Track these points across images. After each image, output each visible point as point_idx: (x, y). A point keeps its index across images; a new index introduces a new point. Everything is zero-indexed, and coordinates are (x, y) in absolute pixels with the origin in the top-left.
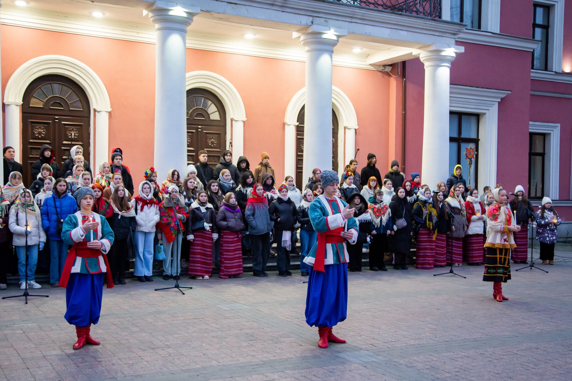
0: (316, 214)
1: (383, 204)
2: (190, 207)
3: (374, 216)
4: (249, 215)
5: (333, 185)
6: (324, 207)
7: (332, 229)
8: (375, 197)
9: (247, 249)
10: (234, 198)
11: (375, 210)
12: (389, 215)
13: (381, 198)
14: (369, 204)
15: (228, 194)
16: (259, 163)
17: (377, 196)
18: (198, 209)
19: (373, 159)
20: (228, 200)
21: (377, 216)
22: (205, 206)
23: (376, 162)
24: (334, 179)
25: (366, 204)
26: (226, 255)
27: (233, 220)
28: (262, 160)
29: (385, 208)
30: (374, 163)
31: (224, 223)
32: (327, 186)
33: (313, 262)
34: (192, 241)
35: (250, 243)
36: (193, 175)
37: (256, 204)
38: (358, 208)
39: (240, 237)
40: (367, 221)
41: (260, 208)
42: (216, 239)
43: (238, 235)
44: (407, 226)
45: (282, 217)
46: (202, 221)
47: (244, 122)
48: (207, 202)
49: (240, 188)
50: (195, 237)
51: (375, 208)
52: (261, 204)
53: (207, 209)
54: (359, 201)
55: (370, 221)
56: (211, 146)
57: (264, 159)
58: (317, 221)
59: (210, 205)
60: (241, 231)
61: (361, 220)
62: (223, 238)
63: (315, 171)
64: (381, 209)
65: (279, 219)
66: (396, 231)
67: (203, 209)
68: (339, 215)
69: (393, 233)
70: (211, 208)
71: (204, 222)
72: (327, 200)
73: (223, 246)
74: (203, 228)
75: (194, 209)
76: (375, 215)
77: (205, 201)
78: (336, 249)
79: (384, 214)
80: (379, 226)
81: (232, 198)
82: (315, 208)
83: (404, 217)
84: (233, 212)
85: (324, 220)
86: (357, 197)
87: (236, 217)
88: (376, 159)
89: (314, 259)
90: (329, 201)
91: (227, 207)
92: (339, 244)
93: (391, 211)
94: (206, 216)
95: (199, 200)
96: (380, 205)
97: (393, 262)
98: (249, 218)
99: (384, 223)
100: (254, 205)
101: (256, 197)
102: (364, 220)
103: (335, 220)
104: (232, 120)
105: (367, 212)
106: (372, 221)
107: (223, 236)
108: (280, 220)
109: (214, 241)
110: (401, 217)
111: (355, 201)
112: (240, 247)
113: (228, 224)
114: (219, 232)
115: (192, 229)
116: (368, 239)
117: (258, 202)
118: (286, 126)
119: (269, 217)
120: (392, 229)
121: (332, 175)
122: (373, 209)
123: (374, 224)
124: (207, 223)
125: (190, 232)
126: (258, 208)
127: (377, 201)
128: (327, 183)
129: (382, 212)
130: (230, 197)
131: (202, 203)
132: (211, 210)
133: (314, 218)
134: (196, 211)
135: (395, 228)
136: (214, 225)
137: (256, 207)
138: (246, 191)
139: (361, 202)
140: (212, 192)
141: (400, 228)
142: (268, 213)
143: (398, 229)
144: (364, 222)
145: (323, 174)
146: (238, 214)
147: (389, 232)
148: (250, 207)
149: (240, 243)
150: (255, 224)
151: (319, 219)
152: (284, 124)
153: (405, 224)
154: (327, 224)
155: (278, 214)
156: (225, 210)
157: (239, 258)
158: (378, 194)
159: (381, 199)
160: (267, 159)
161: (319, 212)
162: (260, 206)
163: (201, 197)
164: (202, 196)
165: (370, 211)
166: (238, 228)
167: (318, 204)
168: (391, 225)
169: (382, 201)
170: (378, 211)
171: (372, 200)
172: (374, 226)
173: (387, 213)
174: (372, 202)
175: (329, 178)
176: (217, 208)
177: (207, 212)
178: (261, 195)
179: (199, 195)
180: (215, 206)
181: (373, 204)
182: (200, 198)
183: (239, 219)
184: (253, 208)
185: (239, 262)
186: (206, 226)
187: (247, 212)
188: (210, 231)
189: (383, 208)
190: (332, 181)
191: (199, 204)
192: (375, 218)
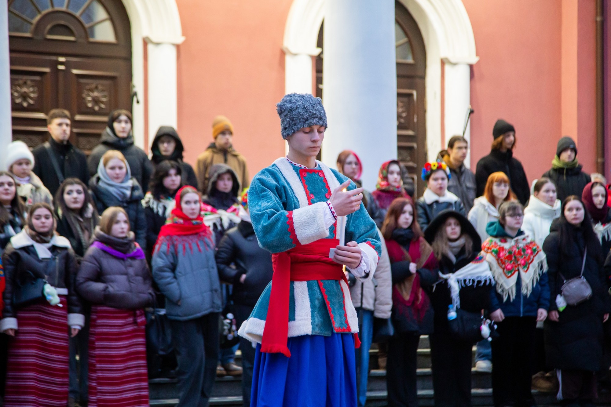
0: (264, 204)
1: (524, 239)
2: (9, 246)
3: (501, 270)
4: (161, 270)
5: (311, 131)
6: (284, 187)
7: (303, 242)
8: (502, 223)
9: (161, 353)
10: (125, 222)
11: (501, 254)
12: (542, 268)
13: (519, 223)
14: (487, 240)
15: (109, 212)
16: (207, 144)
17: (508, 219)
18: (28, 249)
19: (509, 136)
20: (108, 229)
21: (509, 272)
22: (47, 242)
23: (513, 144)
24: (314, 116)
25: (476, 240)
26: (102, 370)
27: (122, 279)
28: (216, 138)
29: (529, 251)
30: (510, 146)
31: (99, 286)
32: (294, 133)
33: (260, 331)
34: (12, 333)
35: (169, 339)
36: (24, 166)
37: (179, 239)
38: (457, 250)
39: (142, 323)
40: (479, 282)
41: (191, 248)
42: (78, 328)
43: (135, 316)
44: (592, 297)
45: (250, 271)
46: (40, 280)
47: (178, 47)
48: (55, 232)
49: (148, 203)
50: (19, 324)
51: (502, 249)
52: (193, 241)
53: (54, 249)
54: (458, 229)
55: (488, 282)
56: (92, 108)
57: (220, 137)
58: (264, 223)
59: (62, 241)
60: (143, 306)
61: (465, 281)
62: (96, 326)
63: (343, 158)
64: (519, 253)
65: (244, 276)
66: (564, 310)
67: (43, 251)
68: (321, 207)
69: (555, 316)
70: (65, 248)
71: (45, 283)
72: (296, 171)
73: (94, 348)
74: (43, 300)
75: (19, 252)
76: (503, 269)
77: (46, 230)
78: (319, 296)
79: (526, 264)
80: (513, 297)
81: (118, 222)
82: (263, 191)
83: (583, 275)
84: (123, 259)
85: (282, 218)
86: (452, 221)
87: (131, 271)
88: (517, 135)
89: (263, 323)
90: (302, 173)
91: (105, 247)
92: (328, 284)
93: (548, 258)
94: (50, 269)
95: (32, 227)
96: (517, 241)
97: (560, 395)
98: (163, 278)
99: (527, 288)
100: (175, 243)
101: (181, 221)
102: (473, 281)
103: (313, 219)
104: (146, 42)
105: (481, 259)
106: (493, 282)
107: (95, 320)
108: (246, 280)
109: (74, 333)
110: (576, 275)
111: (446, 231)
112: (142, 349)
113: (107, 287)
114: (86, 312)
115: (12, 304)
116: (485, 330)
117: (185, 235)
118: (288, 59)
119: (215, 272)
120: (552, 307)
121: (307, 104)
122: (498, 254)
123: (499, 291)
124: (52, 285)
125: (8, 312)
126: (184, 248)
127: (508, 231)
128: (295, 124)
129: (521, 261)
130: (113, 220)
131: (39, 234)
132: (64, 253)
133: (258, 215)
134: (24, 254)
135: (561, 302)
136: (73, 292)
137: (180, 248)
138: (165, 208)
139: (463, 232)
140: (67, 209)
141: (573, 302)
142: (212, 262)
143: (568, 307)
144: (472, 285)
145: (286, 101)
146: (137, 263)
147: (542, 313)
148: (164, 248)
149: (141, 340)
150: (177, 293)
151: (269, 217)
152: (283, 53)
153: (588, 292)
154: (292, 230)
155: (242, 264)
156: (101, 252)
157: (138, 378)
158: (511, 212)
159: (517, 226)
160: (227, 136)
161: (271, 198)
162: (190, 244)
163: (37, 219)
164: (39, 217)
165: (489, 257)
166: (135, 299)
167: (271, 181)
168: (547, 294)
169: (520, 233)
170: (509, 257)
171: (495, 229)
172: (500, 297)
173: (536, 262)
174: (495, 233)
175: (299, 113)
176: (80, 249)
177: (54, 259)
178: (195, 217)
179: (31, 213)
180: (75, 243)
181: (497, 240)
182: (34, 221)
183: (137, 275)
184: (172, 249)
185: (140, 389)
186: (49, 294)
187: (158, 261)
188: (61, 305)
189: (524, 250)
190: (307, 120)
191: (33, 237)
192: (503, 276)
